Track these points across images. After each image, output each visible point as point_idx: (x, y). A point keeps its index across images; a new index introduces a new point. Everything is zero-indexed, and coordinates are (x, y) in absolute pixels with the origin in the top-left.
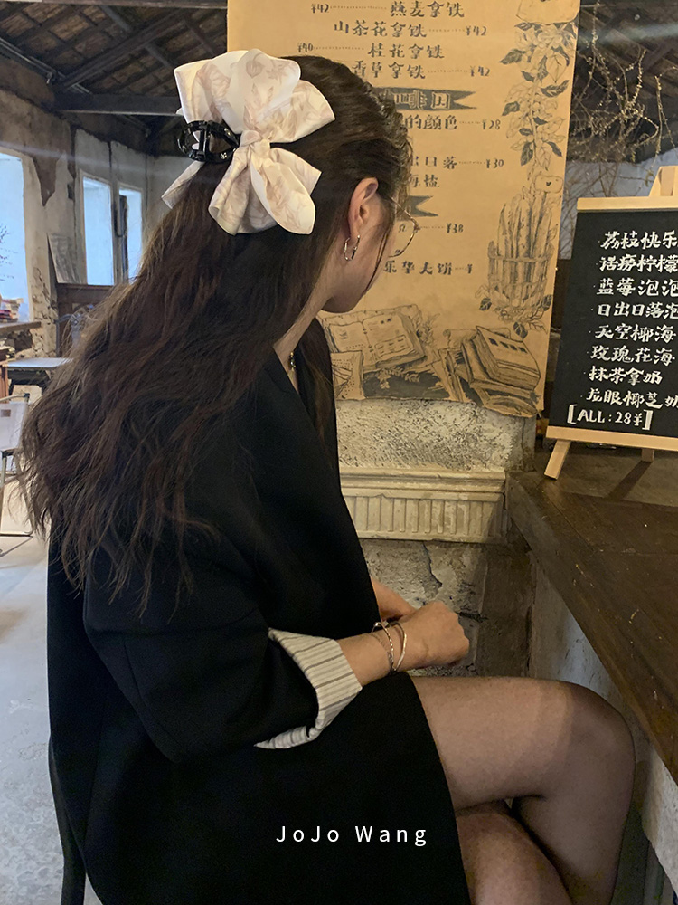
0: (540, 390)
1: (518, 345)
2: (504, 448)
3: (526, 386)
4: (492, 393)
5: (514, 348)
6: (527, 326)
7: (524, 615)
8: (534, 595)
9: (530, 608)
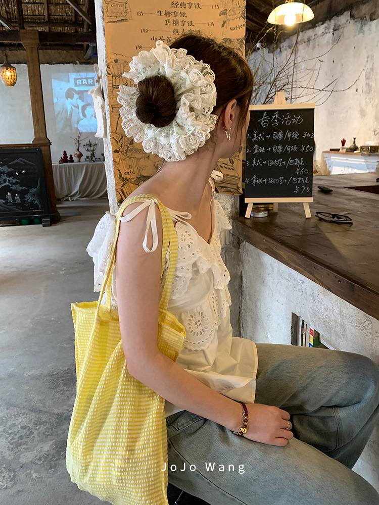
0: (240, 185)
1: (230, 167)
2: (228, 209)
3: (234, 183)
4: (222, 187)
5: (229, 169)
6: (234, 160)
7: (240, 274)
8: (243, 266)
9: (242, 271)
